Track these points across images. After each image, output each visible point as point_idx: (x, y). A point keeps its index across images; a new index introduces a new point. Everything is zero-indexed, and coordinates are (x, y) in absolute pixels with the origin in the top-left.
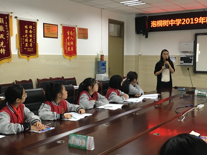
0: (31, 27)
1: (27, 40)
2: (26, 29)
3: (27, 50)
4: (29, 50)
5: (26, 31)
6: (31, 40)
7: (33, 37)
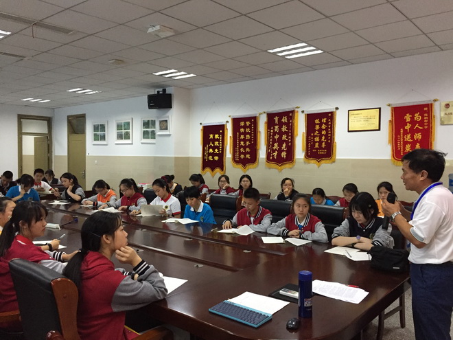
0: (325, 119)
1: (317, 139)
2: (317, 124)
3: (317, 152)
4: (320, 152)
5: (317, 127)
6: (323, 138)
7: (327, 133)
